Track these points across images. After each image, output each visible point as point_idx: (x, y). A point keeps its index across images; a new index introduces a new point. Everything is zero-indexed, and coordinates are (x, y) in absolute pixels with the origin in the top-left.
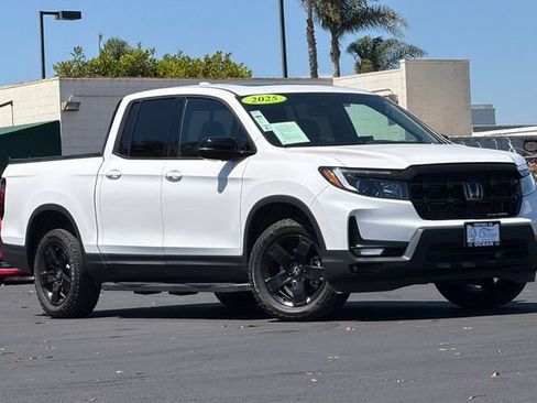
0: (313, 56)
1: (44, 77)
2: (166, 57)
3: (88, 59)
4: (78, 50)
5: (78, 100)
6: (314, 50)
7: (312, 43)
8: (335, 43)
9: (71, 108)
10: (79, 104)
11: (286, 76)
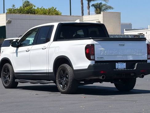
0: (82, 8)
1: (4, 13)
2: (38, 8)
3: (16, 8)
4: (14, 6)
5: (11, 20)
6: (83, 6)
7: (82, 4)
8: (89, 4)
9: (9, 22)
10: (11, 21)
11: (71, 15)
